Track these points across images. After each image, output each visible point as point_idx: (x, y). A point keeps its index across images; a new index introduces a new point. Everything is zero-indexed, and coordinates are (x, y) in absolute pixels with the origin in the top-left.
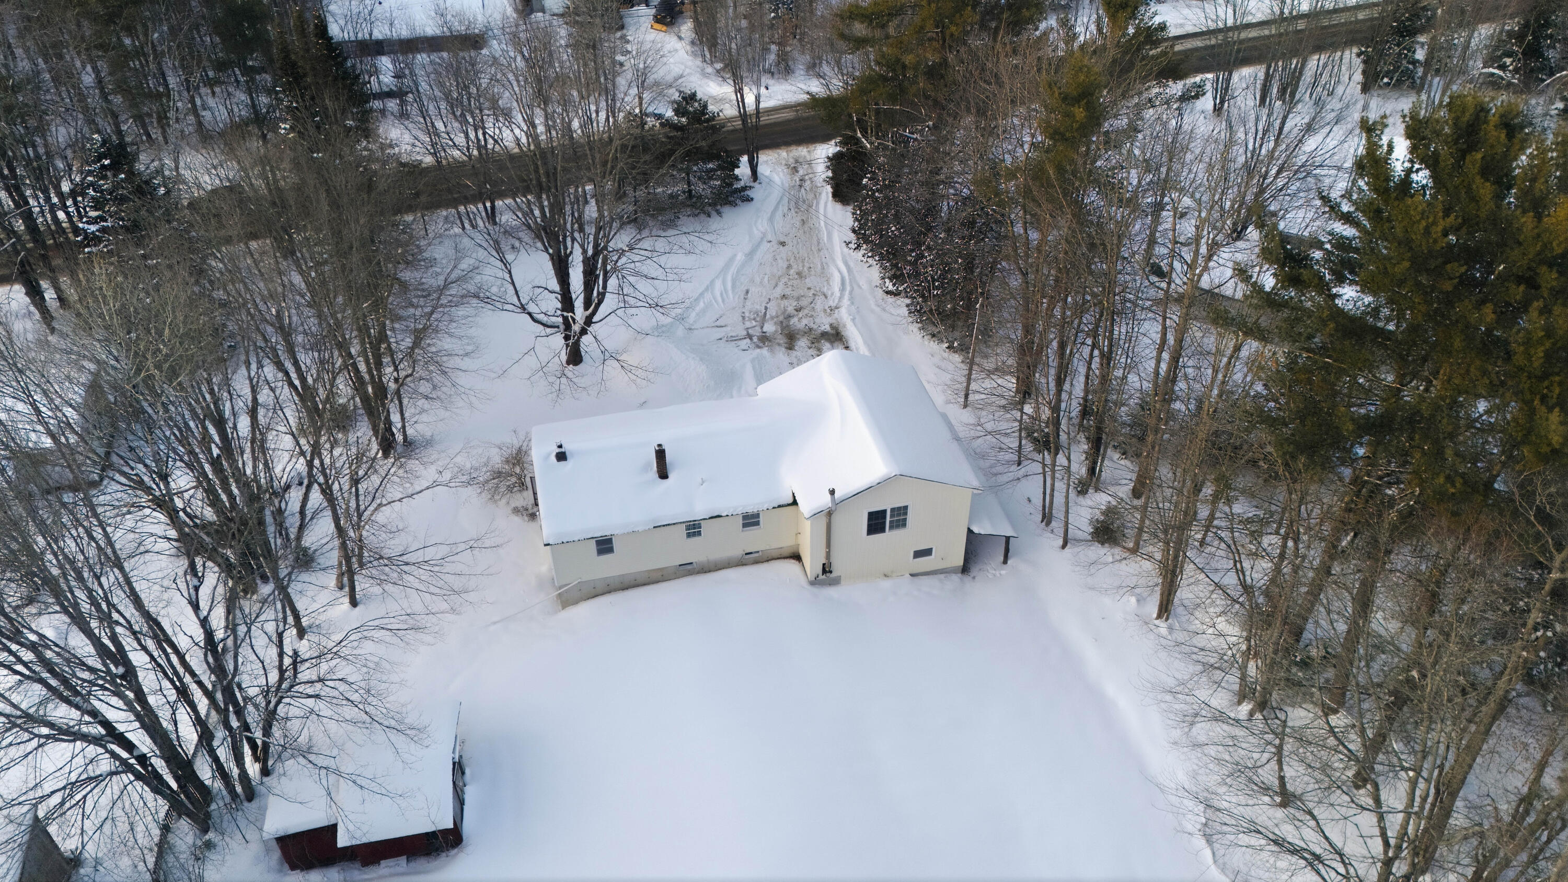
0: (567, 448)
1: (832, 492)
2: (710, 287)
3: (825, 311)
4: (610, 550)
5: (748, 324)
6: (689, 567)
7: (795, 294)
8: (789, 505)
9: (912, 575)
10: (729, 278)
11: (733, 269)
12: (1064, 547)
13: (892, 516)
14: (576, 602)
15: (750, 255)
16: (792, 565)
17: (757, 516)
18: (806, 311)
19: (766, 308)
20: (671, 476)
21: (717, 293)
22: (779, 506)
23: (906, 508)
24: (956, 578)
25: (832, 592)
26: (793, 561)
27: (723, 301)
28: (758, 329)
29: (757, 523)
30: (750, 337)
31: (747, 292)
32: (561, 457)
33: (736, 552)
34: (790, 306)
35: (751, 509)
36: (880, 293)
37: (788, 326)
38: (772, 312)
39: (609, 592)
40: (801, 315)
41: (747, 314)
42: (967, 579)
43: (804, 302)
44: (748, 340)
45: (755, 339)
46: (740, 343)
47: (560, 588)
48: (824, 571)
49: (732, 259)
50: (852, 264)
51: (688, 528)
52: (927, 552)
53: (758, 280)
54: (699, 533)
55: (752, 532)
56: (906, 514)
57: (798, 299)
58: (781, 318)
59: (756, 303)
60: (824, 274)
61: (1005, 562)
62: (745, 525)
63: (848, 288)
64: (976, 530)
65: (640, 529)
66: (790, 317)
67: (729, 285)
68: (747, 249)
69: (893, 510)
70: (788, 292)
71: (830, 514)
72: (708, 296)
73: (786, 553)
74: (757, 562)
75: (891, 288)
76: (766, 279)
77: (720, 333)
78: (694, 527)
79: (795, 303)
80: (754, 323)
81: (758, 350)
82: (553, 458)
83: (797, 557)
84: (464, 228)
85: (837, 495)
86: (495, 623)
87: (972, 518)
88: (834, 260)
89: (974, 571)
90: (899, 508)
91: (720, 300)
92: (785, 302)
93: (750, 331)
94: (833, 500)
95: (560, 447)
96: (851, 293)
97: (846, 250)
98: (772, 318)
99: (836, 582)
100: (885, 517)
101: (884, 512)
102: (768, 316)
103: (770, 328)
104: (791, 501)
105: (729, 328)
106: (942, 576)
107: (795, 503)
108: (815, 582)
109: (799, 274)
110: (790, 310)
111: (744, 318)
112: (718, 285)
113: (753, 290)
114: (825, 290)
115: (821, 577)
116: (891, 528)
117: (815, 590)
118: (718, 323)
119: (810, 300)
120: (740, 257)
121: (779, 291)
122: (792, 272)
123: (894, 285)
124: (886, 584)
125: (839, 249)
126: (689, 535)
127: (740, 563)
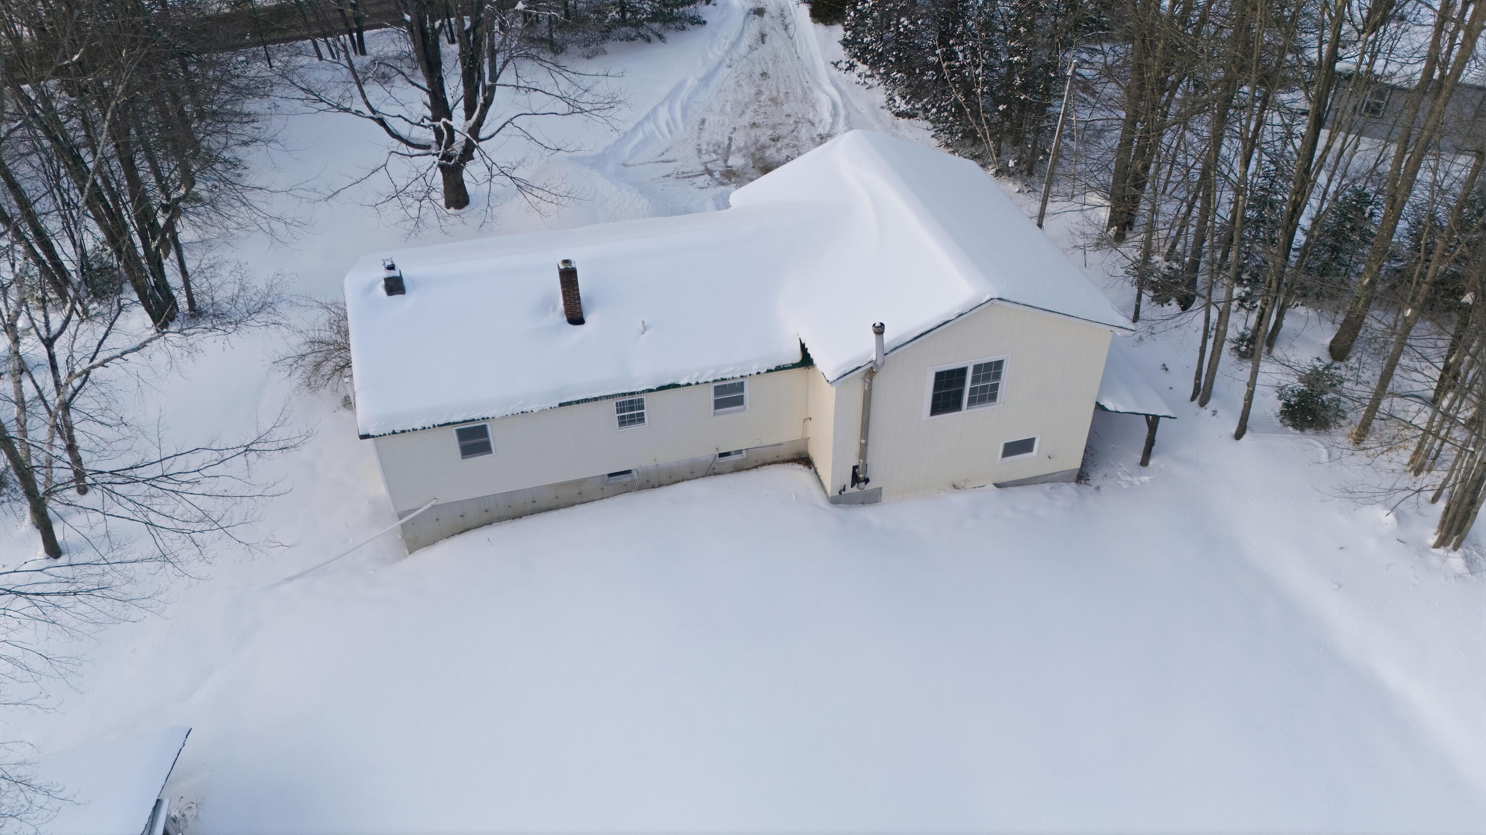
0: (406, 270)
1: (879, 330)
2: (652, 115)
3: (813, 139)
4: (485, 448)
5: (706, 158)
6: (626, 478)
7: (770, 122)
8: (794, 366)
9: (997, 485)
10: (678, 107)
11: (684, 95)
12: (1239, 435)
13: (975, 380)
14: (431, 542)
15: (705, 80)
16: (799, 472)
17: (740, 387)
18: (786, 141)
19: (730, 139)
20: (588, 319)
21: (662, 122)
22: (779, 369)
23: (999, 364)
24: (1070, 489)
25: (868, 513)
26: (801, 467)
27: (670, 132)
28: (721, 163)
29: (739, 401)
30: (710, 173)
31: (703, 122)
32: (395, 286)
33: (706, 452)
34: (764, 136)
35: (730, 371)
36: (888, 114)
37: (762, 158)
38: (740, 140)
39: (490, 523)
40: (779, 145)
41: (704, 147)
42: (1085, 489)
43: (783, 131)
44: (707, 177)
45: (717, 175)
46: (695, 180)
47: (401, 517)
48: (856, 479)
49: (680, 86)
50: (844, 87)
51: (621, 408)
52: (1025, 446)
53: (717, 107)
54: (641, 419)
55: (731, 415)
56: (997, 376)
57: (774, 127)
58: (753, 149)
59: (716, 133)
60: (806, 98)
61: (1144, 462)
62: (719, 405)
63: (842, 112)
64: (1110, 405)
65: (536, 407)
66: (763, 148)
67: (678, 114)
68: (701, 73)
69: (977, 368)
70: (759, 119)
71: (871, 372)
72: (649, 127)
73: (786, 453)
74: (738, 469)
75: (903, 107)
76: (728, 108)
77: (669, 168)
78: (631, 405)
79: (770, 132)
80: (714, 157)
81: (723, 188)
82: (381, 290)
83: (805, 461)
84: (320, 57)
85: (887, 336)
86: (291, 579)
87: (1105, 386)
88: (819, 85)
89: (1096, 478)
90: (988, 366)
91: (665, 130)
92: (757, 131)
93: (709, 166)
94: (880, 344)
95: (391, 268)
96: (847, 117)
97: (835, 72)
98: (739, 150)
99: (873, 498)
100: (962, 382)
101: (963, 371)
102: (733, 148)
103: (736, 161)
104: (797, 357)
105: (680, 163)
106: (1047, 486)
107: (806, 361)
108: (839, 499)
109: (774, 101)
110: (764, 139)
111: (699, 151)
112: (663, 115)
113: (711, 119)
114: (811, 116)
115: (849, 490)
116: (972, 402)
117: (840, 511)
118: (664, 158)
119: (791, 129)
120: (692, 82)
121: (747, 119)
122: (763, 98)
123: (907, 103)
124: (958, 500)
125: (824, 73)
126: (623, 422)
127: (711, 471)
